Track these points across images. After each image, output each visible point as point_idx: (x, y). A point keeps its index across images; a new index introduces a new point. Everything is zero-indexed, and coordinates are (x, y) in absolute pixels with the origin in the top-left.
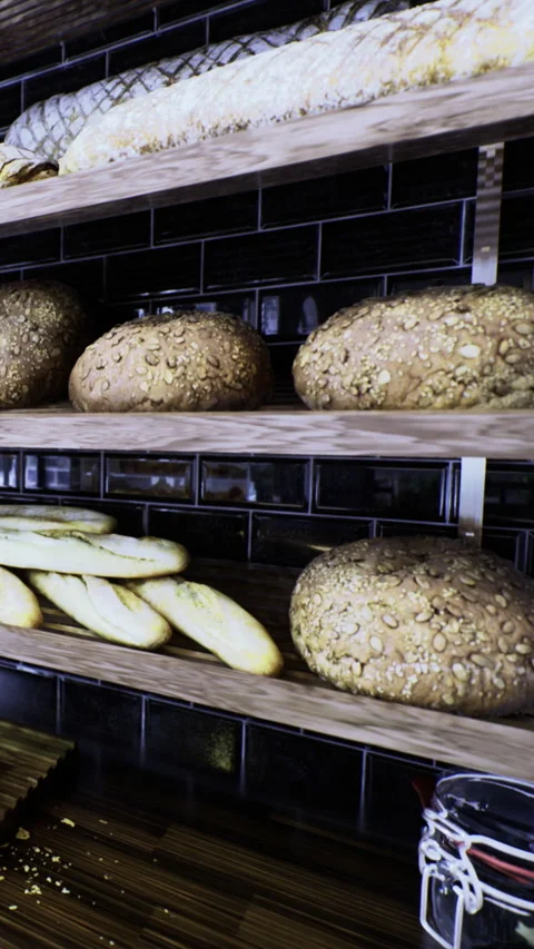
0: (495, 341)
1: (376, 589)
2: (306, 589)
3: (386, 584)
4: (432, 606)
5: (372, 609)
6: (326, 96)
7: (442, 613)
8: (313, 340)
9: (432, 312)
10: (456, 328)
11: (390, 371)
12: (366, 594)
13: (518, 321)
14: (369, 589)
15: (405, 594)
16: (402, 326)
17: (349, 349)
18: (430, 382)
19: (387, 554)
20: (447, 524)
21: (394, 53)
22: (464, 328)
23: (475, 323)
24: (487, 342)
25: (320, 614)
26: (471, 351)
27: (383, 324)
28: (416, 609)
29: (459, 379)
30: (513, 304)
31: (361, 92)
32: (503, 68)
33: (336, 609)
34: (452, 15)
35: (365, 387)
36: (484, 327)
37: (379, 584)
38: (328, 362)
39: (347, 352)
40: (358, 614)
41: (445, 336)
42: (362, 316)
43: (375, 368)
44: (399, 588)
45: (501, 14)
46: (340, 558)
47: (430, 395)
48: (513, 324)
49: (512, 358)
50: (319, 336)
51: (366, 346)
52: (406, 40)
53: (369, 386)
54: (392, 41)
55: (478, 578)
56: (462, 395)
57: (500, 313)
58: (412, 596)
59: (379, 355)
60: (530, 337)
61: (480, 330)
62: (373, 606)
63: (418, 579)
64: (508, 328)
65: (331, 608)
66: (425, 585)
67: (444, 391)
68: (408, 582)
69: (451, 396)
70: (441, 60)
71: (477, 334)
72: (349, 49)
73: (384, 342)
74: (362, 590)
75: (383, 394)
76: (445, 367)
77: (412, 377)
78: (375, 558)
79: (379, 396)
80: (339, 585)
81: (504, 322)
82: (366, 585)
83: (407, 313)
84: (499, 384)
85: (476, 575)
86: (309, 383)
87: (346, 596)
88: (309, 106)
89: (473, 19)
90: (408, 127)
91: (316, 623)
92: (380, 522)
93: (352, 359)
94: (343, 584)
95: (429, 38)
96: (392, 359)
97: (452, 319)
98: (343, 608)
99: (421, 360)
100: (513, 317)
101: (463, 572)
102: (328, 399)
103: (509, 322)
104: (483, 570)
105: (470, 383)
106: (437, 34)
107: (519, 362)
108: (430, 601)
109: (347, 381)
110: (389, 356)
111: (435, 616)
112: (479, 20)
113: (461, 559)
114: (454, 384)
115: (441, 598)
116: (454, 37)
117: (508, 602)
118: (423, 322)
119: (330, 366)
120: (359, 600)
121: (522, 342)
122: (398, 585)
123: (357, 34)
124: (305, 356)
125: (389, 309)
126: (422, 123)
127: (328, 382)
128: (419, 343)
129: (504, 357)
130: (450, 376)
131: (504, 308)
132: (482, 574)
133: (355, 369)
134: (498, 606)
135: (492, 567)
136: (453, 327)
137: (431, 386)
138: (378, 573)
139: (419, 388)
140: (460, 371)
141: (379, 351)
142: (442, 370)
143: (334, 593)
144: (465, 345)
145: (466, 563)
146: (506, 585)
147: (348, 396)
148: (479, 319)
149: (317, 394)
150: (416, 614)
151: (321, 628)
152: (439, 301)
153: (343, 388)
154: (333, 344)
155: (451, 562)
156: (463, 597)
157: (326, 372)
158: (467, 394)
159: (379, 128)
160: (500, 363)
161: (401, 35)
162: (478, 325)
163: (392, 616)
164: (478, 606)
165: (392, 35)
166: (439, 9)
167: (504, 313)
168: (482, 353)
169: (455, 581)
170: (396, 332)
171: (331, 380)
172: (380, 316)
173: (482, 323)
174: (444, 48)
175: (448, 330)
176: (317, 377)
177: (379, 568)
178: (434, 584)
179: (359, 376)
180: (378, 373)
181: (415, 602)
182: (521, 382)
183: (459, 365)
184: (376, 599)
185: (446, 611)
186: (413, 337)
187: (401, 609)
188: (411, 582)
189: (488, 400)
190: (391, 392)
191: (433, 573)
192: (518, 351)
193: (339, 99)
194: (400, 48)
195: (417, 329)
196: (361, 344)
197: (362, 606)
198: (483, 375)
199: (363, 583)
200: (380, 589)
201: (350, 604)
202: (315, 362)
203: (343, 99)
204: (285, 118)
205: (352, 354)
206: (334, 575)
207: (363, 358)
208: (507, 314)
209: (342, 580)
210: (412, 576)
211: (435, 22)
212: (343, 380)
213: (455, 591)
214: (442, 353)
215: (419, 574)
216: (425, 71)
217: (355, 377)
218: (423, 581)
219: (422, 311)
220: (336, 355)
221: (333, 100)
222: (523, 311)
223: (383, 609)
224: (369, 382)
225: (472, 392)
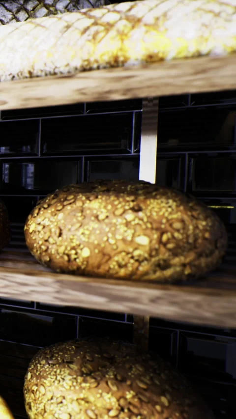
0: (159, 233)
1: (82, 388)
2: (35, 379)
3: (88, 385)
4: (119, 405)
5: (79, 404)
6: (45, 64)
7: (126, 411)
8: (38, 214)
9: (117, 209)
10: (133, 223)
11: (90, 248)
12: (75, 391)
13: (173, 220)
14: (77, 388)
15: (101, 394)
16: (97, 217)
17: (62, 228)
18: (116, 258)
19: (88, 358)
20: (126, 322)
21: (89, 41)
22: (138, 224)
23: (145, 219)
24: (153, 234)
25: (44, 402)
26: (143, 240)
27: (84, 213)
28: (108, 406)
29: (136, 258)
30: (170, 207)
31: (68, 65)
32: (162, 60)
33: (54, 401)
34: (128, 19)
35: (73, 257)
36: (151, 223)
37: (84, 385)
38: (48, 234)
39: (61, 230)
40: (70, 406)
41: (125, 229)
42: (70, 204)
43: (79, 245)
44: (96, 389)
45: (160, 23)
46: (57, 359)
47: (116, 267)
48: (171, 222)
49: (170, 246)
50: (42, 212)
51: (73, 228)
52: (97, 33)
53: (76, 256)
54: (88, 33)
55: (149, 382)
56: (137, 269)
57: (161, 213)
58: (107, 396)
59: (82, 236)
60: (182, 231)
61: (149, 225)
62: (80, 401)
63: (109, 383)
64: (167, 225)
65: (52, 398)
66: (114, 388)
67: (125, 266)
68: (103, 384)
69: (130, 269)
70: (121, 49)
71: (147, 228)
72: (60, 35)
73: (86, 228)
74: (72, 388)
75: (85, 263)
76: (126, 250)
77: (104, 255)
78: (80, 362)
79: (83, 264)
80: (57, 382)
81: (164, 221)
82: (75, 384)
83: (100, 207)
84: (162, 262)
85: (147, 380)
86: (35, 245)
87: (61, 391)
88: (34, 69)
89: (142, 24)
90: (100, 94)
91: (42, 406)
92: (81, 317)
93: (64, 236)
94: (59, 381)
95: (113, 33)
96: (91, 241)
97: (130, 216)
98: (59, 400)
99: (110, 244)
100: (170, 217)
101: (139, 377)
102: (48, 259)
103: (168, 220)
104: (152, 375)
105: (143, 261)
106: (118, 31)
107: (174, 248)
108: (118, 400)
109: (61, 250)
110: (89, 238)
111: (122, 413)
112: (146, 25)
113: (137, 365)
114: (132, 261)
115: (126, 399)
116: (130, 34)
117: (169, 402)
118: (111, 216)
119: (49, 237)
120: (71, 396)
121: (176, 235)
122: (96, 387)
123: (66, 24)
124: (32, 226)
125: (88, 202)
126: (110, 92)
127: (48, 248)
128: (109, 232)
129: (165, 245)
130: (130, 256)
131: (164, 210)
132: (151, 379)
133: (66, 243)
134: (163, 406)
135: (158, 372)
136: (130, 222)
137: (117, 262)
138: (82, 374)
139: (110, 262)
140: (136, 253)
141: (83, 234)
142: (124, 251)
143: (53, 387)
144: (139, 236)
145: (141, 369)
146: (167, 387)
147: (61, 260)
148: (148, 217)
149: (41, 253)
150: (109, 410)
151: (45, 412)
152: (121, 200)
153: (58, 254)
154: (51, 221)
155: (131, 368)
156: (139, 399)
157: (47, 241)
158: (141, 269)
159: (81, 92)
160: (163, 249)
161: (94, 29)
162: (148, 222)
163: (93, 411)
164: (150, 405)
165: (88, 28)
166: (118, 12)
167: (164, 214)
168: (151, 242)
169: (134, 385)
170: (93, 221)
171: (50, 247)
172: (82, 207)
173: (150, 220)
174: (122, 40)
175: (127, 224)
176: (41, 243)
177: (83, 369)
178: (120, 387)
179: (69, 248)
180: (81, 249)
181: (108, 401)
182: (176, 260)
183: (136, 249)
184: (82, 396)
185: (129, 410)
186: (104, 226)
187: (99, 405)
188: (105, 385)
189: (155, 272)
190: (91, 262)
191: (119, 378)
192: (174, 241)
193: (54, 67)
194: (94, 38)
195: (107, 221)
196: (70, 227)
197: (72, 400)
198: (151, 256)
199: (73, 382)
200: (84, 388)
201: (64, 398)
202: (39, 232)
203: (56, 67)
204: (18, 75)
205: (64, 232)
206: (53, 373)
207: (71, 237)
208: (166, 214)
209: (59, 378)
210: (105, 380)
211: (116, 22)
212: (58, 249)
213: (134, 394)
214: (124, 240)
215: (110, 379)
216: (110, 55)
217: (66, 248)
218: (113, 385)
219: (109, 207)
220: (53, 230)
221: (49, 68)
222: (177, 212)
223: (87, 405)
224: (76, 254)
225: (144, 267)
